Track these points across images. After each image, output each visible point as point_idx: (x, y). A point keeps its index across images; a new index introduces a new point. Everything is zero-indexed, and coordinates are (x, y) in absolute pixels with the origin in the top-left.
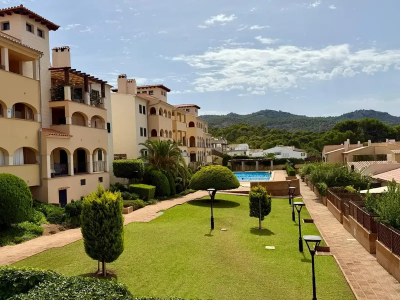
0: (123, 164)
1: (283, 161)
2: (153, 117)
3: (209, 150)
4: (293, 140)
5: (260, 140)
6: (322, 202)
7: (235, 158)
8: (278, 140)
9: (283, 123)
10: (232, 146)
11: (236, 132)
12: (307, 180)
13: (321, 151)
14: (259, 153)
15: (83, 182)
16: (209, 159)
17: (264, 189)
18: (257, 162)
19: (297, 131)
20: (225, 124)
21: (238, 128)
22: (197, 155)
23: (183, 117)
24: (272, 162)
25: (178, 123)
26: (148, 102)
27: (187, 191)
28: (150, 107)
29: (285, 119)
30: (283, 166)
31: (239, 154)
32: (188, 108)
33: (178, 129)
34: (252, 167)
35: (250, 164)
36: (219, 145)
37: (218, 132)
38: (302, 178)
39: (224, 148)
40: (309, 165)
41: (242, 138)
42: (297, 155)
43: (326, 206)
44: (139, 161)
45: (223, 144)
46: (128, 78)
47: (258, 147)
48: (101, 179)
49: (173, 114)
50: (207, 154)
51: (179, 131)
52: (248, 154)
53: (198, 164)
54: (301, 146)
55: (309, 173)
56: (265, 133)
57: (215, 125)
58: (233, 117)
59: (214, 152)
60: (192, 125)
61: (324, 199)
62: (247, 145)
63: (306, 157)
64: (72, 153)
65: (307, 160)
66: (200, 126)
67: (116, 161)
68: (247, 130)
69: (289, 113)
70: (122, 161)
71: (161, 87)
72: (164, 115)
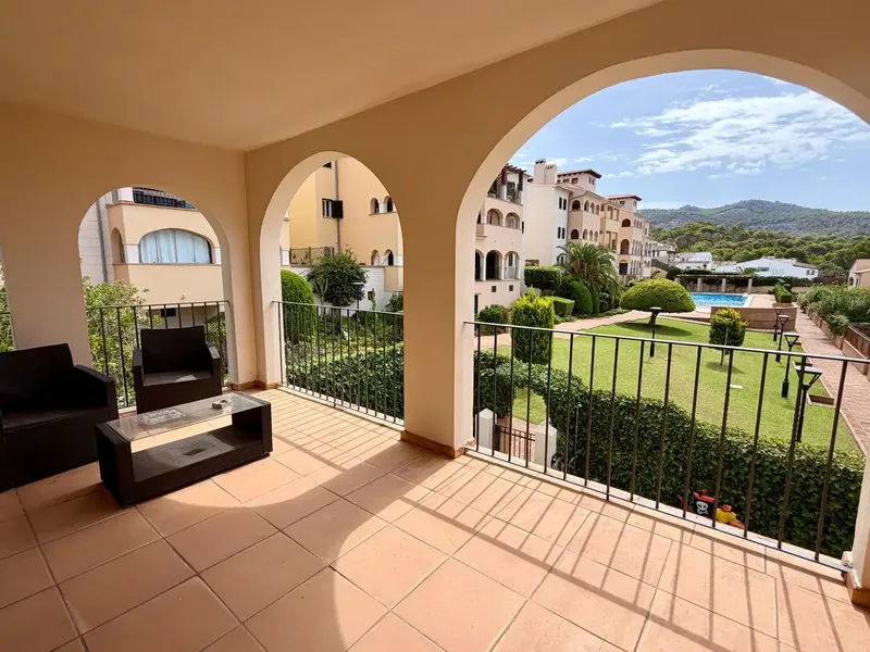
0: (538, 272)
1: (771, 281)
2: (576, 213)
3: (648, 259)
4: (794, 249)
5: (735, 247)
6: (834, 344)
7: (685, 272)
8: (767, 249)
9: (779, 222)
10: (685, 255)
11: (692, 235)
12: (811, 311)
13: (847, 267)
14: (731, 268)
15: (494, 289)
16: (647, 272)
17: (737, 315)
18: (724, 281)
19: (808, 234)
20: (674, 223)
21: (697, 228)
22: (629, 265)
23: (615, 212)
24: (750, 281)
25: (608, 221)
26: (571, 193)
27: (613, 311)
28: (573, 201)
29: (784, 215)
30: (771, 288)
31: (694, 267)
32: (622, 201)
33: (607, 229)
34: (714, 287)
35: (712, 282)
36: (663, 254)
37: (662, 235)
38: (802, 308)
39: (671, 258)
40: (819, 288)
41: (700, 244)
42: (800, 272)
43: (841, 349)
44: (556, 269)
45: (669, 252)
46: (548, 163)
47: (729, 259)
48: (511, 288)
49: (603, 210)
50: (643, 265)
51: (608, 232)
52: (709, 268)
53: (629, 278)
54: (809, 260)
55: (819, 300)
56: (745, 237)
57: (658, 225)
58: (689, 212)
59: (656, 263)
60: (626, 223)
61: (839, 339)
62: (709, 254)
63: (816, 275)
64: (485, 256)
65: (816, 281)
66: (638, 225)
67: (528, 268)
68: (712, 232)
69: (794, 206)
70: (535, 268)
71: (591, 172)
72: (590, 209)
